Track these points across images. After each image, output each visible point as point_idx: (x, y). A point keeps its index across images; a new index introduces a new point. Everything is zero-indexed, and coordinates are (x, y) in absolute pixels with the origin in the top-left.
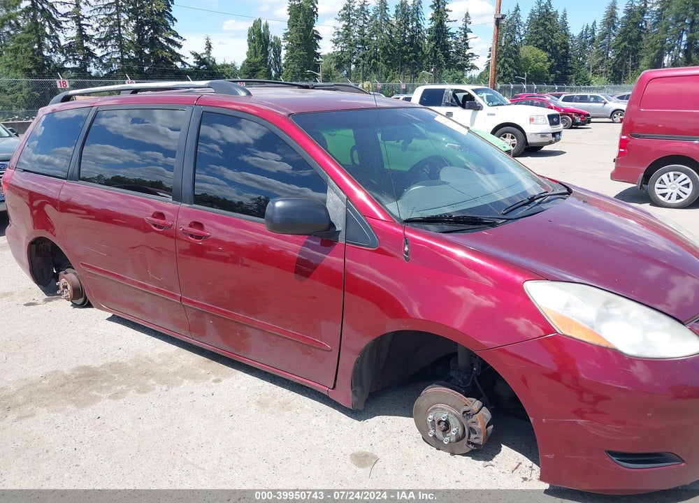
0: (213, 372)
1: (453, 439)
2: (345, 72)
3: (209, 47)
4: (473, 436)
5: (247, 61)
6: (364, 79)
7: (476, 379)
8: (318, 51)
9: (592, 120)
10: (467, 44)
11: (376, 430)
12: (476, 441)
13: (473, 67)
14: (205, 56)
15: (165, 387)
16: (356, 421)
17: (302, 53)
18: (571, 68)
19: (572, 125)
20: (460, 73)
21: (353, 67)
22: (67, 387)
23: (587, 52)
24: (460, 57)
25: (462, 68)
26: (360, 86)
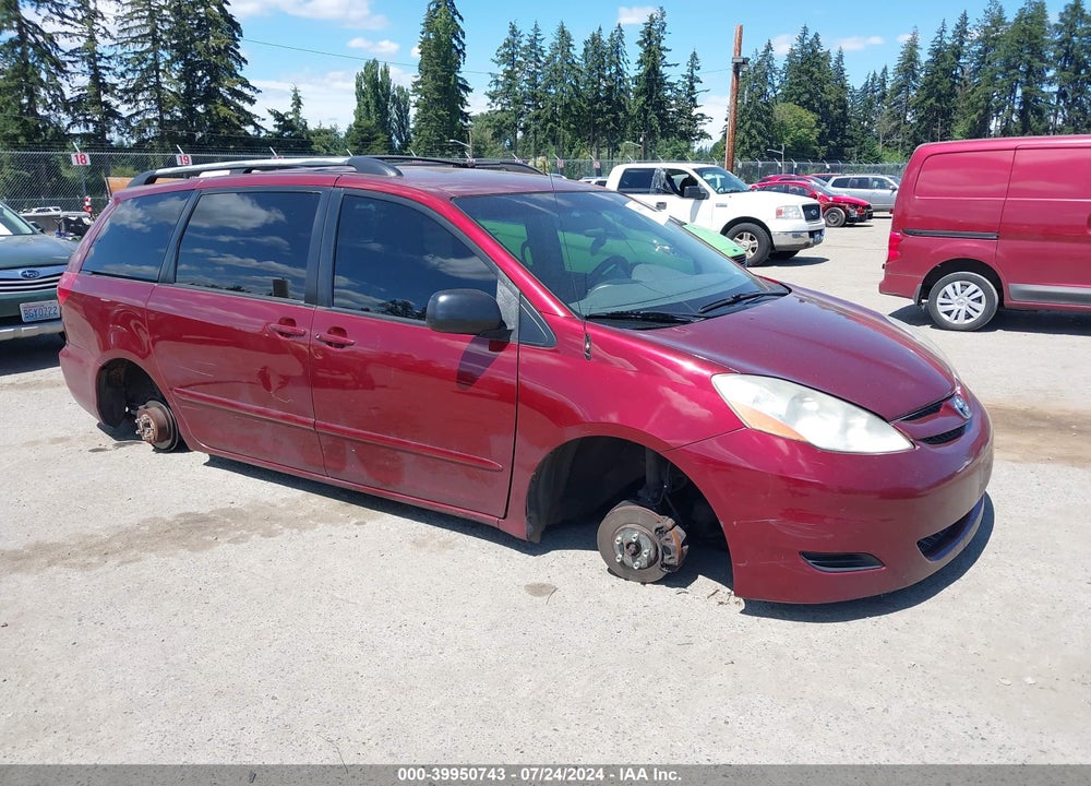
0: (354, 516)
1: (644, 564)
2: (508, 142)
3: (298, 102)
4: (667, 557)
5: (356, 125)
6: (537, 154)
7: (668, 499)
8: (466, 110)
9: (875, 214)
10: (694, 100)
11: (554, 564)
12: (671, 562)
13: (703, 135)
14: (291, 117)
15: (295, 531)
16: (531, 557)
17: (441, 112)
18: (851, 138)
19: (846, 221)
20: (684, 145)
21: (520, 134)
22: (172, 533)
23: (875, 113)
24: (684, 121)
25: (687, 136)
26: (531, 164)
